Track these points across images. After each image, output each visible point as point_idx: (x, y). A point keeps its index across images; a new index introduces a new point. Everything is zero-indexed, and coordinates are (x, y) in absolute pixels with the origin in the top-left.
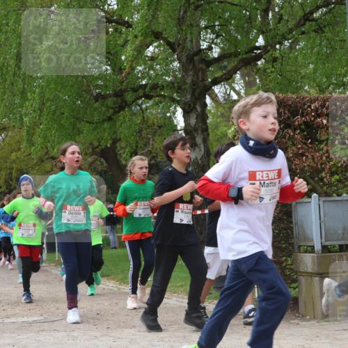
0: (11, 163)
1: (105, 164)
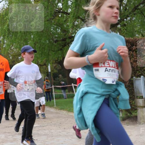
1: (60, 67)
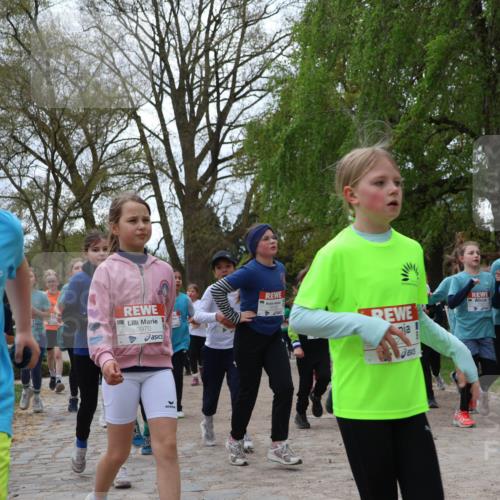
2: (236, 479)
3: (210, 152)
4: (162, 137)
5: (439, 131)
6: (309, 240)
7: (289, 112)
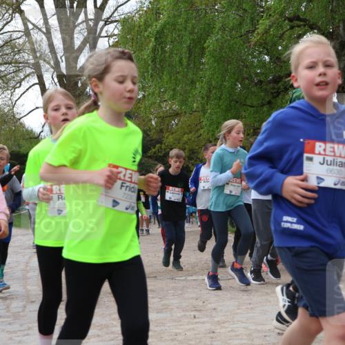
0: (184, 144)
2: (112, 333)
3: (88, 45)
4: (44, 30)
5: (292, 28)
6: (177, 125)
7: (159, 9)
